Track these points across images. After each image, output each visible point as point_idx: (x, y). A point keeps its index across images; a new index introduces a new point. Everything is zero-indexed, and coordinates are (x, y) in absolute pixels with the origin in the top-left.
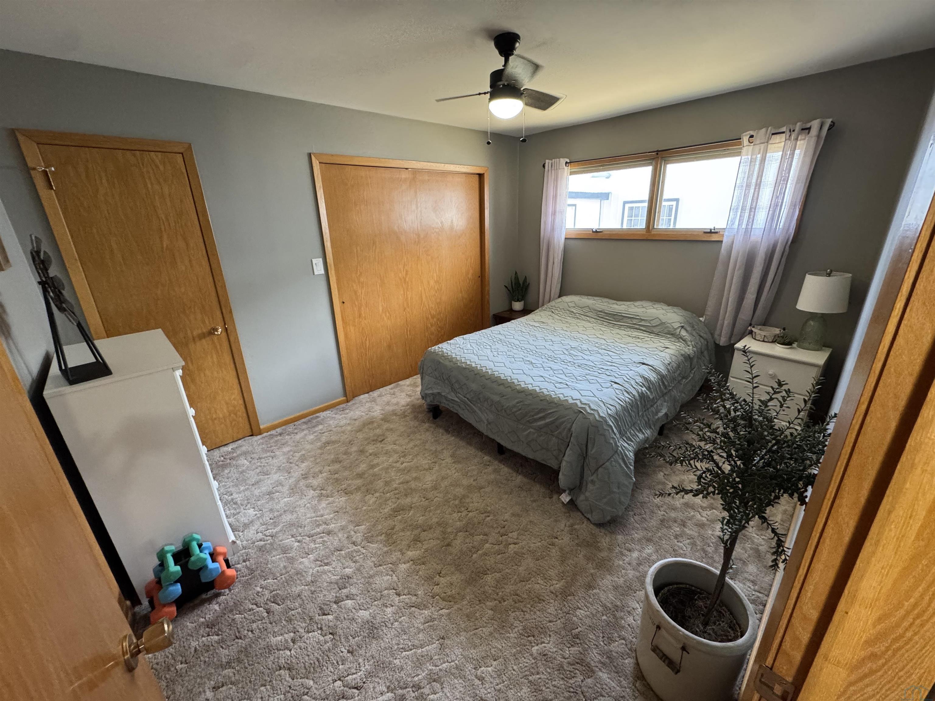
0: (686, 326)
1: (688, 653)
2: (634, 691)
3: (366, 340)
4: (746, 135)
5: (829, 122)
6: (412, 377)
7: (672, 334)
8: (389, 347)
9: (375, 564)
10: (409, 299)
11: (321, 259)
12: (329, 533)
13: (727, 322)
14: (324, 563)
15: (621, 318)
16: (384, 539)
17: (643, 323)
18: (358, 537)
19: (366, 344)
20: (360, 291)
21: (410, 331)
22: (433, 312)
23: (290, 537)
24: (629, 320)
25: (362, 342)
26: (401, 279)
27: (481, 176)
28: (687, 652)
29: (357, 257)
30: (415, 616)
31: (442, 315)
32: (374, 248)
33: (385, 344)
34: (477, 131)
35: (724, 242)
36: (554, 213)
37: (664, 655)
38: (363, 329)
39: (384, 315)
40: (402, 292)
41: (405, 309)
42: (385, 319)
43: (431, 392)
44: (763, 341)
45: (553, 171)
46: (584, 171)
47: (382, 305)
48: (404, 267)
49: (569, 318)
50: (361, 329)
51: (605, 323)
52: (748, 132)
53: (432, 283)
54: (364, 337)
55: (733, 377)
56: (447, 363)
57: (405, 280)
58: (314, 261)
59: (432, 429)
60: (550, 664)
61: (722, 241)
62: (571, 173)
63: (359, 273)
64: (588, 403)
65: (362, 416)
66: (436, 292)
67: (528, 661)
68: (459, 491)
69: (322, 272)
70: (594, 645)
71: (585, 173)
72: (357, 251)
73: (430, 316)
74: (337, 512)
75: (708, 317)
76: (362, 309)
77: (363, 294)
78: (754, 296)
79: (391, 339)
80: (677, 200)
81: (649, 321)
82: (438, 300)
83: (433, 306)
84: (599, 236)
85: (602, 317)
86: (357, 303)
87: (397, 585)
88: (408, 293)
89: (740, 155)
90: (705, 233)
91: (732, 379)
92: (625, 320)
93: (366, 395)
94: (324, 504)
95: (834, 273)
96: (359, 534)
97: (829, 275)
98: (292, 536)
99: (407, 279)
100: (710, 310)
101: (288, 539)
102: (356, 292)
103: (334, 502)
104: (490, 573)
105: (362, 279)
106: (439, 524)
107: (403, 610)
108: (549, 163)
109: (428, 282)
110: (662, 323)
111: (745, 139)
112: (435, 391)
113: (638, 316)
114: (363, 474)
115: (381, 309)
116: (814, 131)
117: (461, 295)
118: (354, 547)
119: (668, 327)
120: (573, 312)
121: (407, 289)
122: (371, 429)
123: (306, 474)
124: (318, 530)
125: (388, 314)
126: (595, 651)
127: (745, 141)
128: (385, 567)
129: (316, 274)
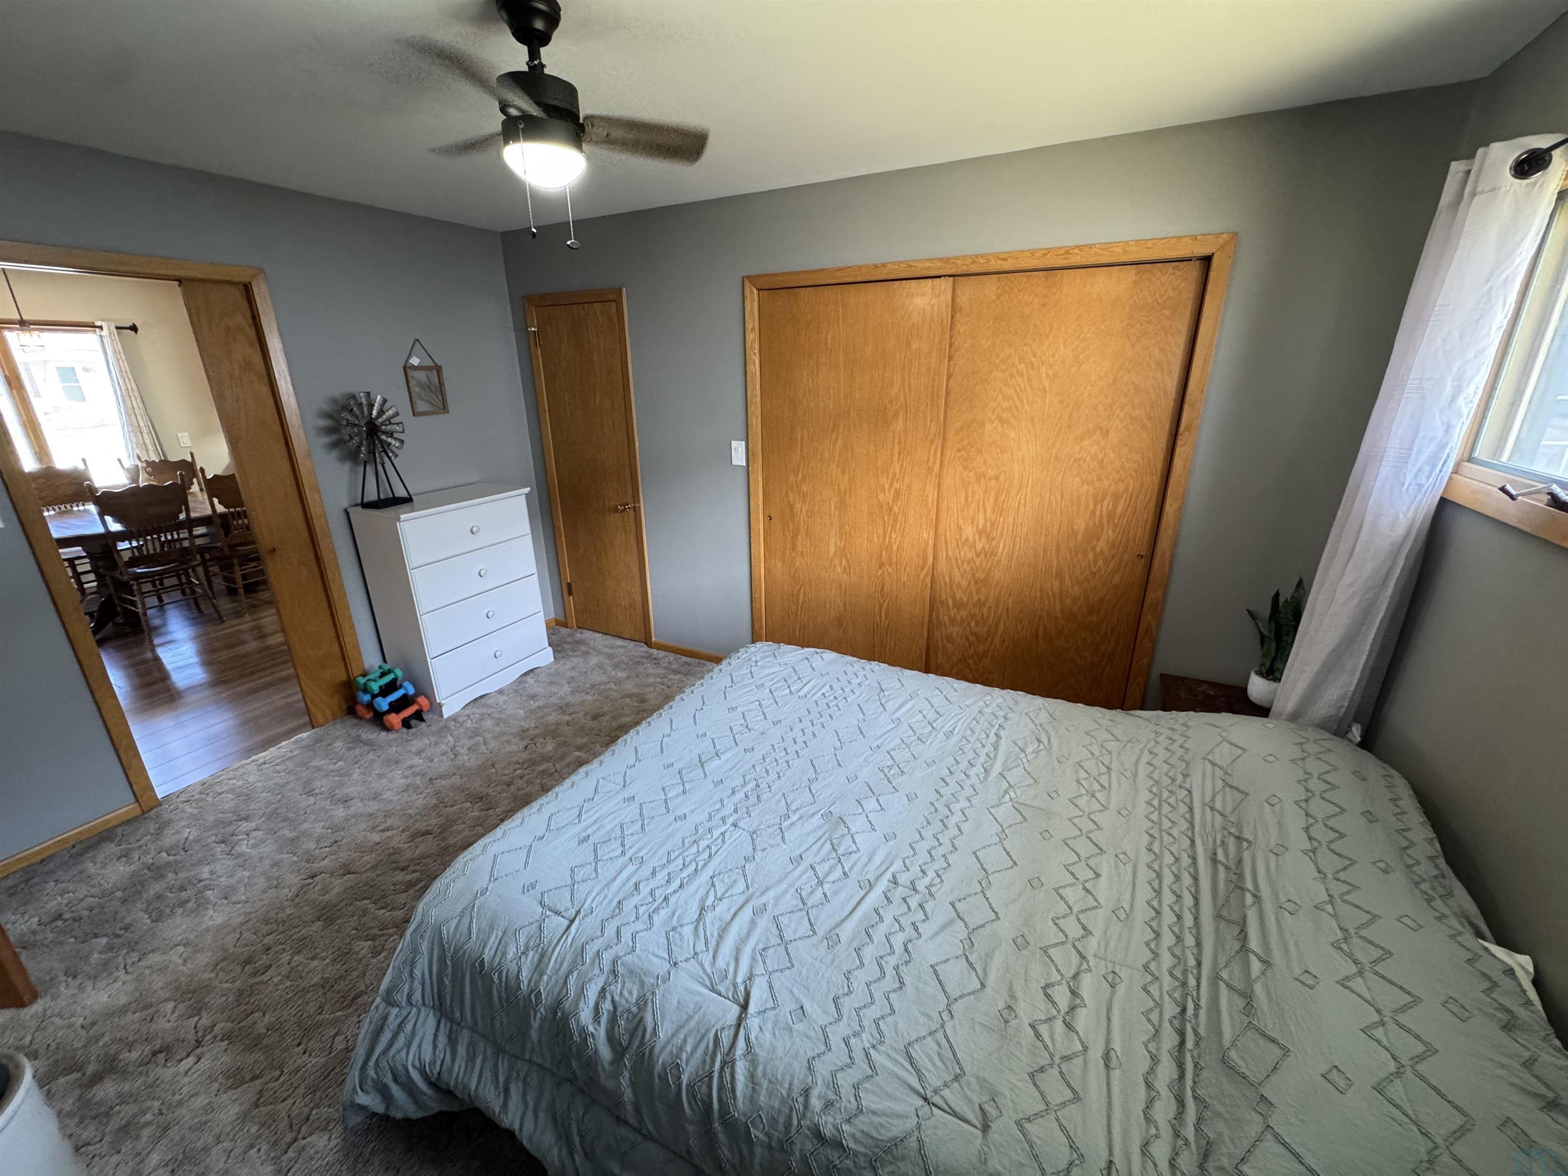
3: (799, 590)
10: (895, 548)
11: (744, 443)
19: (798, 597)
20: (798, 506)
21: (887, 610)
22: (959, 595)
25: (793, 592)
27: (1207, 260)
29: (802, 447)
31: (985, 610)
32: (834, 436)
33: (833, 614)
34: (1210, 123)
38: (796, 570)
39: (837, 562)
40: (880, 531)
41: (881, 566)
42: (839, 569)
47: (837, 543)
48: (891, 484)
50: (792, 572)
53: (969, 532)
54: (796, 585)
57: (891, 509)
58: (734, 444)
63: (800, 476)
66: (979, 556)
69: (743, 462)
72: (802, 438)
73: (950, 602)
76: (800, 537)
77: (804, 513)
79: (845, 609)
82: (981, 575)
83: (964, 583)
86: (791, 526)
88: (894, 536)
99: (896, 509)
102: (792, 507)
105: (805, 487)
109: (959, 528)
115: (832, 548)
117: (1057, 584)
121: (893, 528)
125: (844, 562)
129: (732, 463)
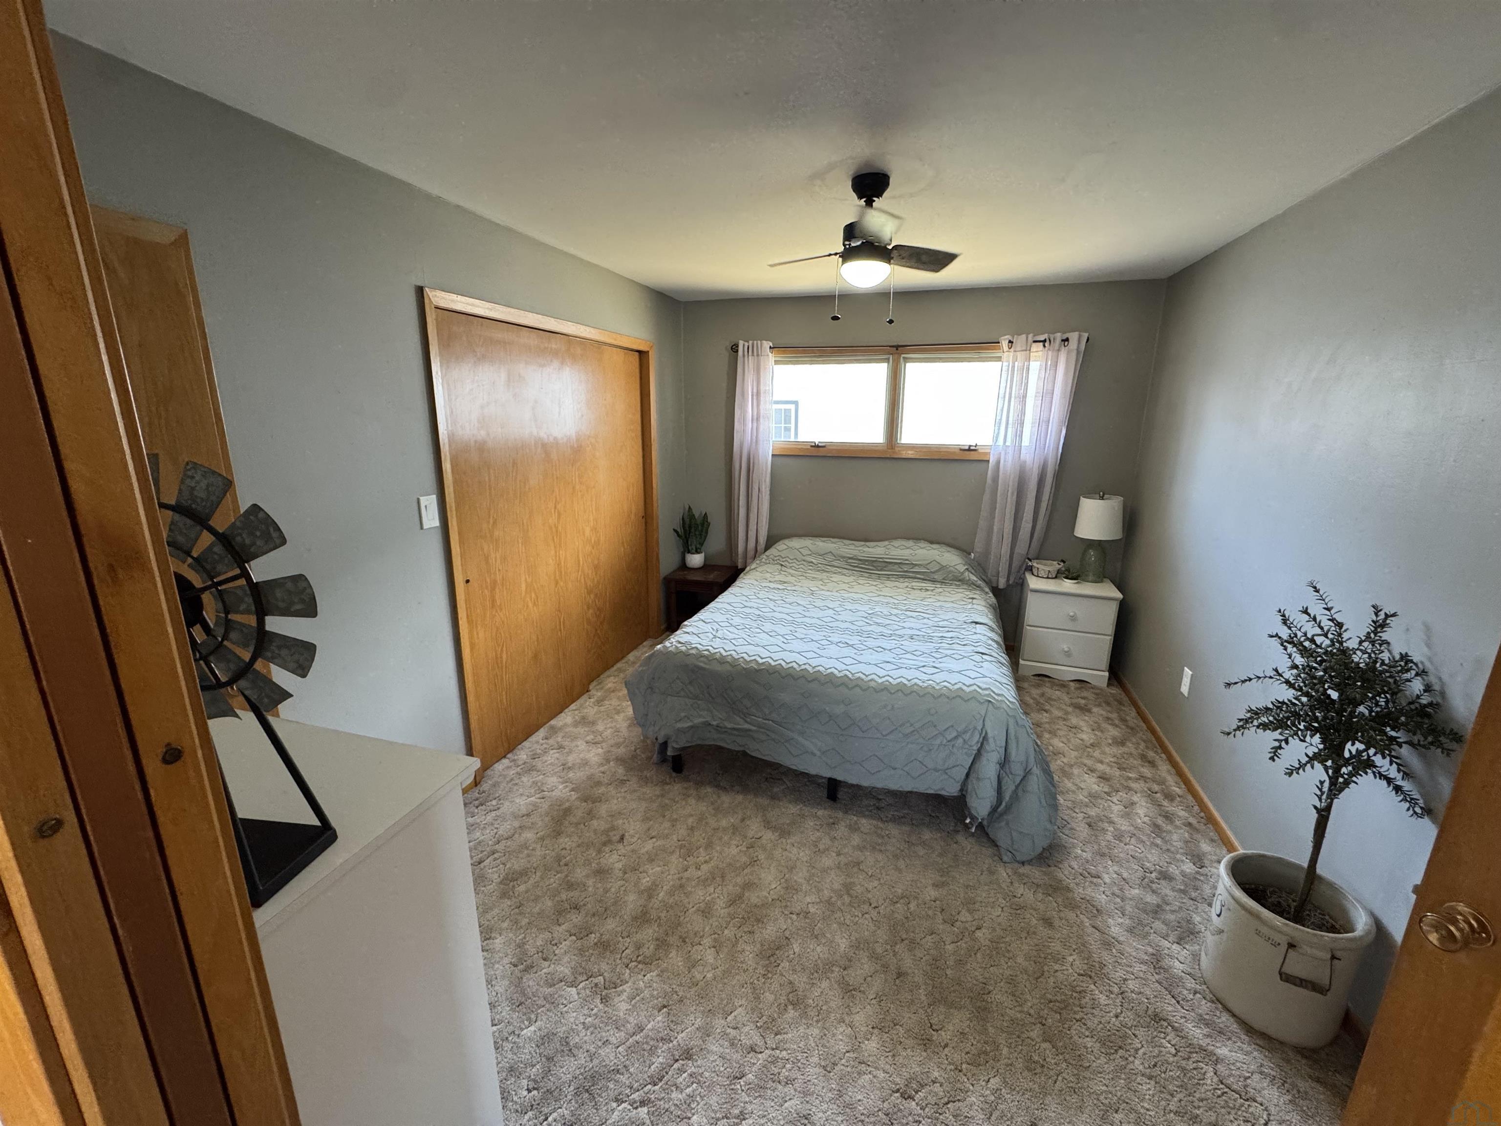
0: (970, 569)
1: (1340, 959)
2: (1261, 1052)
3: (502, 650)
4: (1004, 339)
5: (1086, 335)
6: (567, 707)
7: (960, 581)
8: (536, 656)
9: (824, 1068)
10: (563, 563)
11: (434, 497)
12: (688, 1055)
13: (1005, 558)
14: (737, 1117)
15: (884, 564)
16: (797, 1014)
17: (916, 569)
18: (750, 1035)
19: (501, 657)
20: (493, 555)
21: (564, 622)
22: (590, 583)
23: (614, 1105)
24: (896, 567)
25: (497, 658)
26: (551, 528)
27: (642, 355)
28: (1337, 959)
29: (490, 489)
30: (966, 1117)
31: (600, 587)
32: (514, 473)
33: (530, 654)
35: (991, 462)
36: (757, 419)
37: (1301, 980)
38: (498, 629)
39: (528, 598)
40: (553, 552)
41: (557, 583)
42: (530, 605)
43: (690, 724)
44: (1048, 578)
45: (750, 357)
46: (790, 361)
47: (526, 579)
48: (555, 506)
49: (810, 571)
50: (494, 631)
51: (867, 575)
52: (1006, 337)
53: (588, 532)
54: (499, 645)
55: (1028, 626)
56: (718, 668)
57: (557, 530)
58: (424, 501)
59: (693, 792)
60: (1171, 1073)
61: (988, 461)
62: (776, 362)
63: (492, 521)
64: (988, 686)
65: (536, 806)
66: (593, 548)
67: (1148, 1086)
68: (835, 880)
69: (436, 523)
70: (1181, 1017)
71: (792, 364)
74: (665, 1007)
75: (977, 555)
76: (497, 590)
77: (498, 561)
78: (1030, 525)
79: (538, 643)
80: (796, 403)
81: (925, 566)
82: (596, 562)
83: (590, 572)
84: (821, 452)
85: (855, 567)
86: (488, 581)
87: (894, 1083)
88: (561, 553)
89: (1001, 361)
90: (961, 450)
91: (1028, 627)
92: (890, 567)
93: (505, 762)
94: (621, 1005)
95: (1106, 496)
96: (746, 1029)
97: (1102, 498)
98: (619, 1101)
99: (560, 528)
100: (979, 546)
101: (613, 1110)
102: (487, 559)
103: (638, 992)
104: (992, 988)
105: (496, 533)
106: (857, 946)
107: (941, 1117)
108: (744, 345)
109: (584, 531)
110: (942, 568)
111: (1005, 344)
112: (698, 721)
113: (907, 560)
114: (645, 913)
115: (523, 586)
116: (1073, 344)
117: (622, 549)
118: (760, 1056)
119: (951, 572)
120: (812, 562)
121: (560, 546)
122: (578, 824)
123: (521, 961)
124: (661, 1060)
125: (533, 595)
126: (1190, 1026)
127: (1004, 346)
128: (843, 1061)
129: (425, 527)
